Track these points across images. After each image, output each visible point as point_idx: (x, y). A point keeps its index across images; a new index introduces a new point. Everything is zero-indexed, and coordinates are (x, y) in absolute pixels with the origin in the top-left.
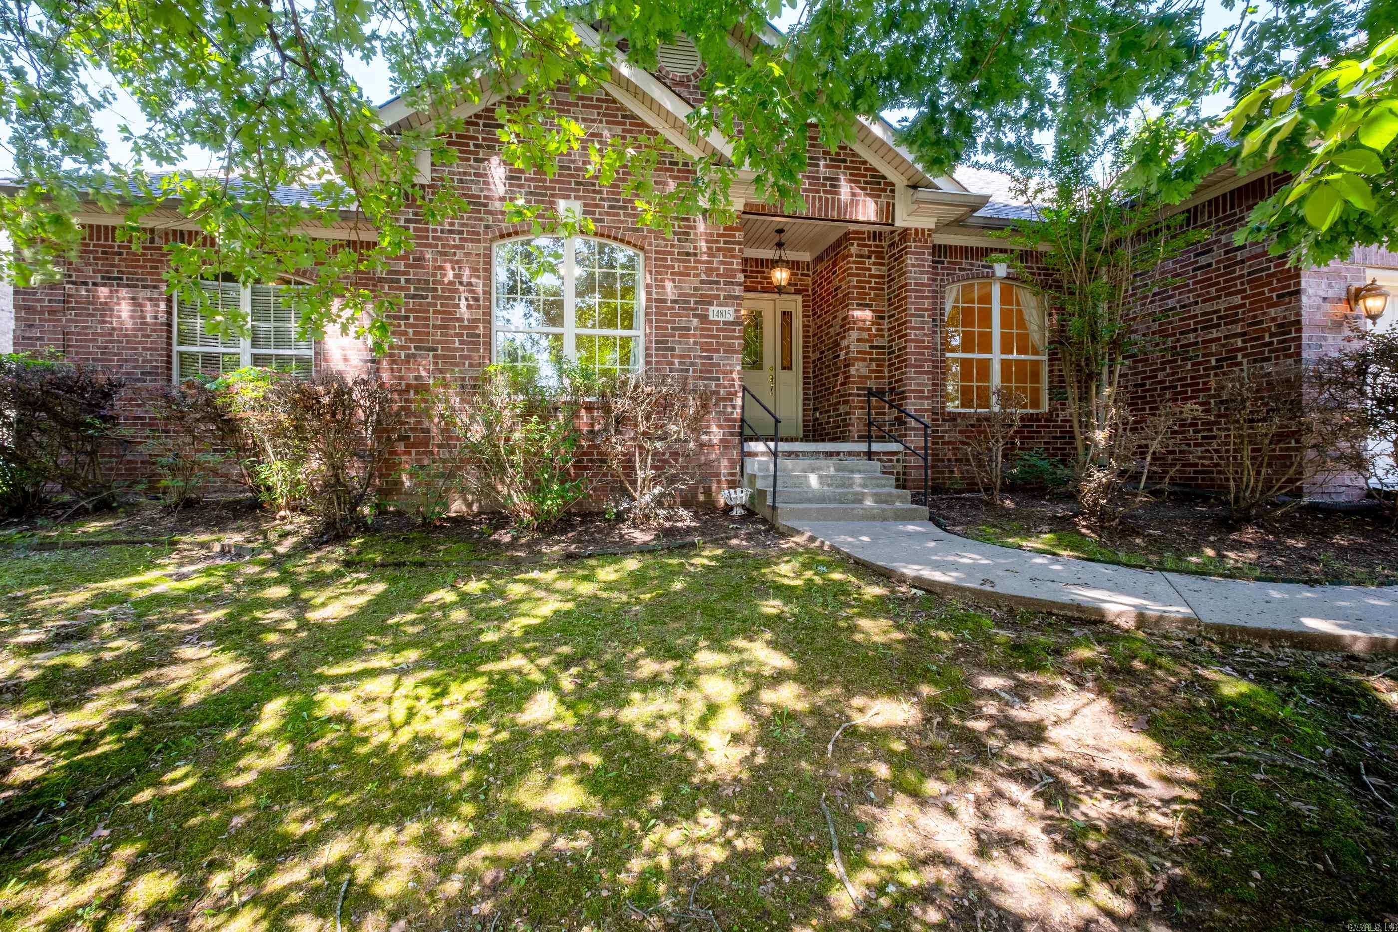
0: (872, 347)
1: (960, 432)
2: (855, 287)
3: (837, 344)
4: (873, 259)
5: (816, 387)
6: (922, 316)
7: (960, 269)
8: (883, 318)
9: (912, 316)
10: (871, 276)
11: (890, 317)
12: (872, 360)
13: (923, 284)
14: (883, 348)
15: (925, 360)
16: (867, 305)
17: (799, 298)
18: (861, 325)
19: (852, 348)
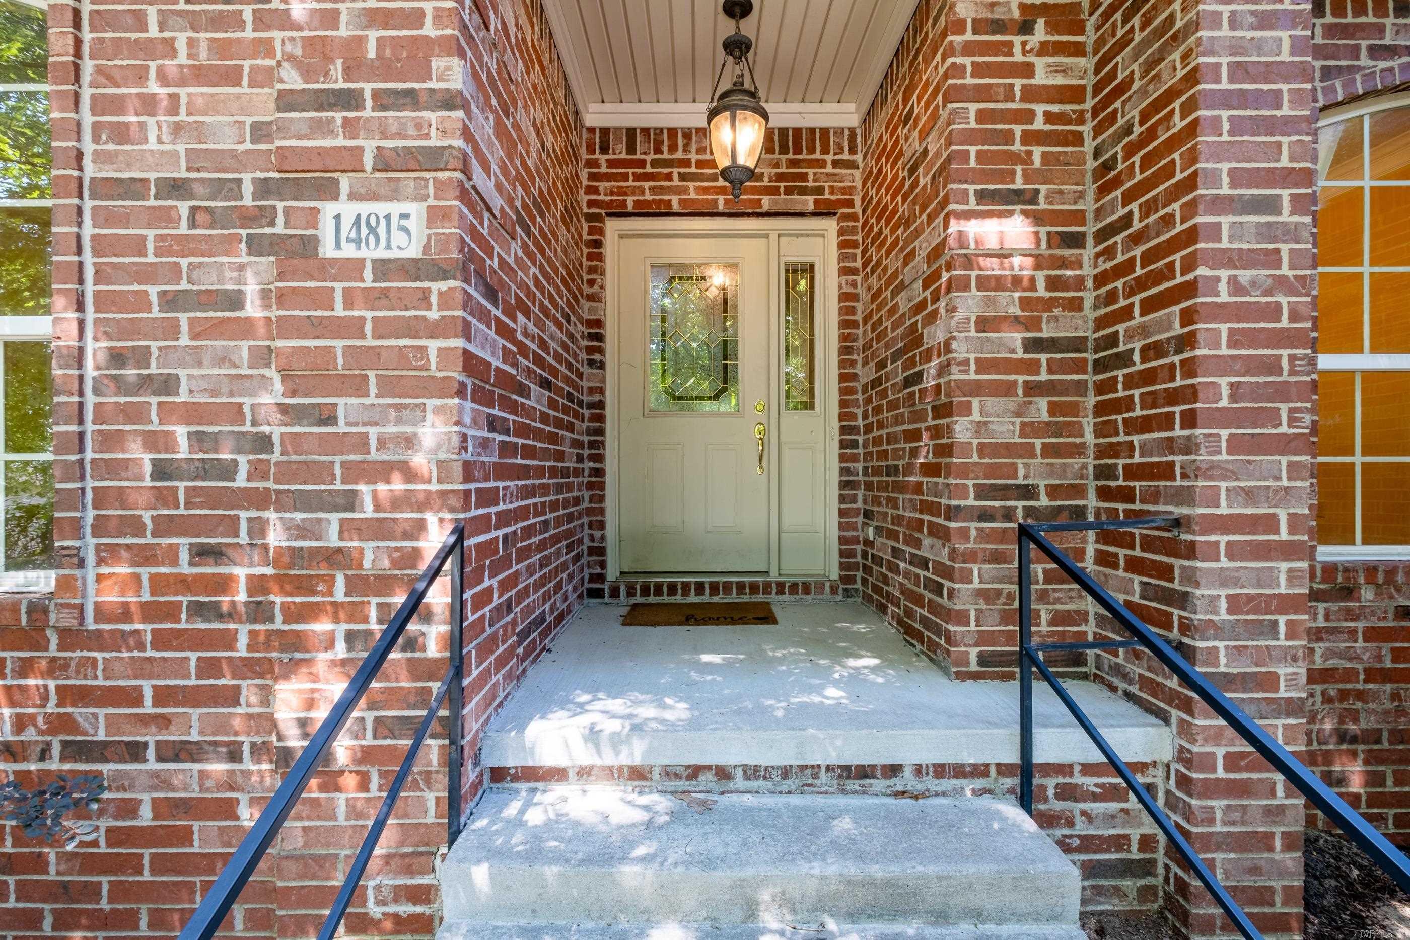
0: (1034, 345)
1: (1371, 635)
2: (970, 137)
3: (914, 339)
4: (1040, 33)
6: (1271, 206)
7: (1375, 52)
8: (1076, 241)
9: (1222, 204)
10: (1031, 93)
12: (1032, 389)
14: (1078, 344)
15: (1282, 392)
16: (1017, 197)
17: (830, 226)
18: (992, 268)
19: (960, 350)
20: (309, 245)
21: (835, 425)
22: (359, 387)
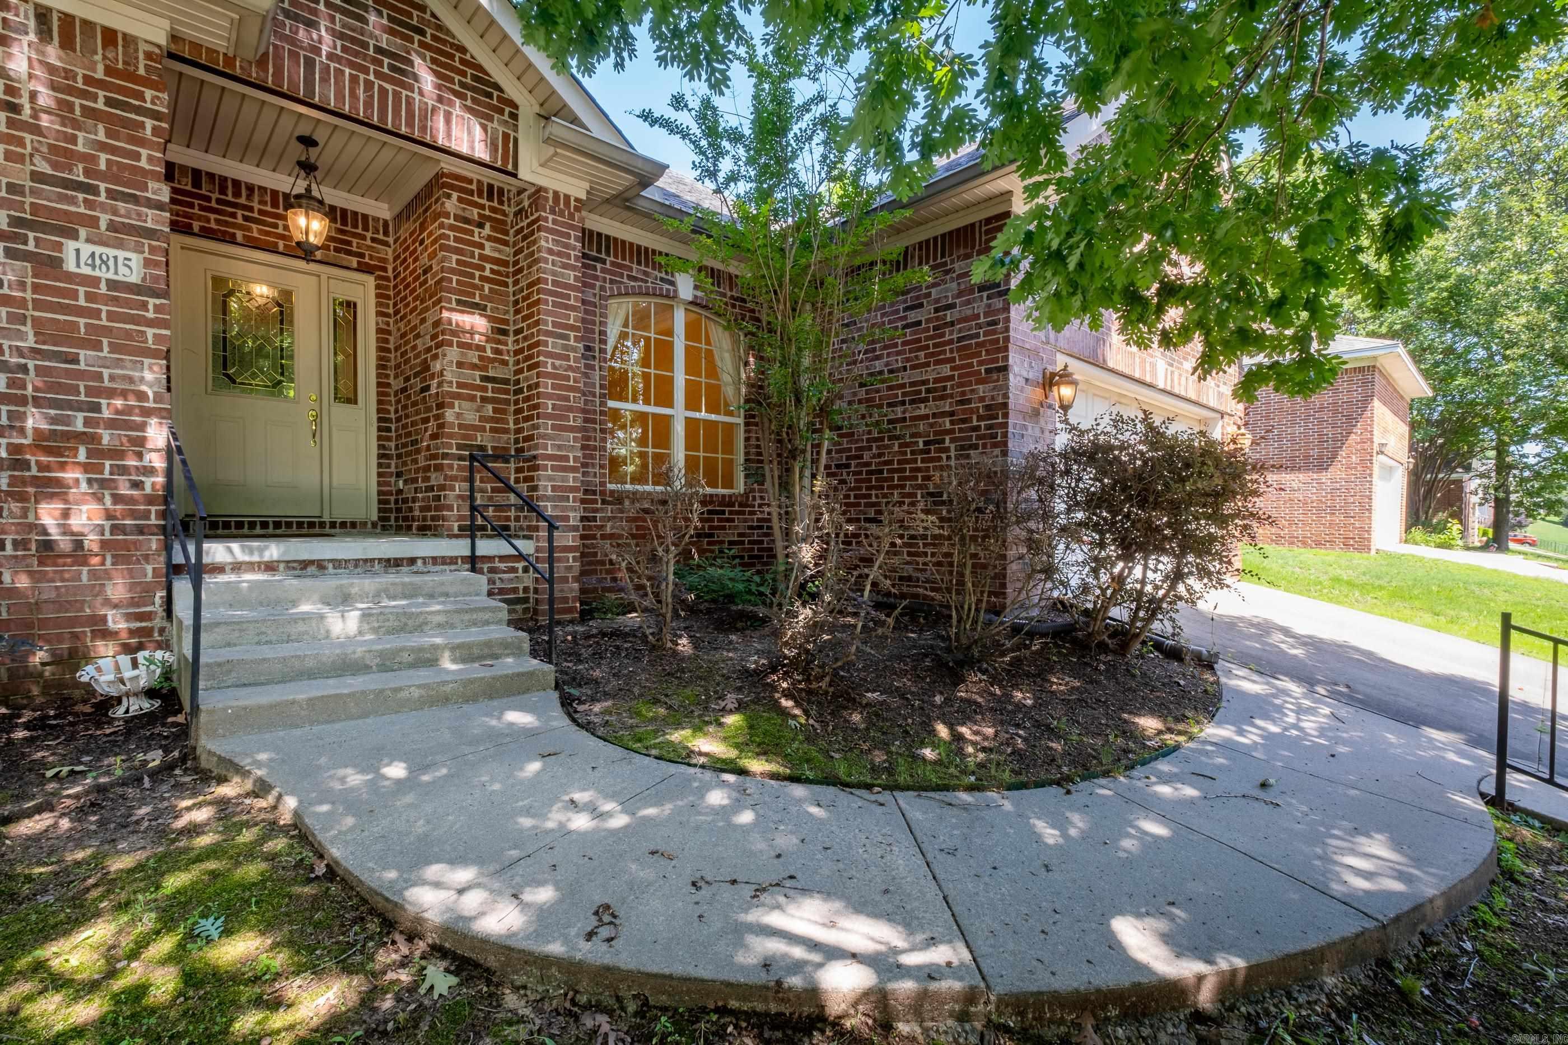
0: (484, 379)
1: (629, 520)
2: (453, 271)
3: (426, 367)
4: (487, 230)
5: (399, 437)
6: (566, 337)
8: (504, 332)
9: (548, 333)
10: (483, 258)
11: (517, 332)
12: (484, 399)
13: (567, 286)
14: (506, 381)
15: (570, 409)
16: (476, 306)
17: (370, 281)
18: (466, 339)
19: (448, 376)
20: (56, 263)
21: (374, 417)
22: (97, 346)
